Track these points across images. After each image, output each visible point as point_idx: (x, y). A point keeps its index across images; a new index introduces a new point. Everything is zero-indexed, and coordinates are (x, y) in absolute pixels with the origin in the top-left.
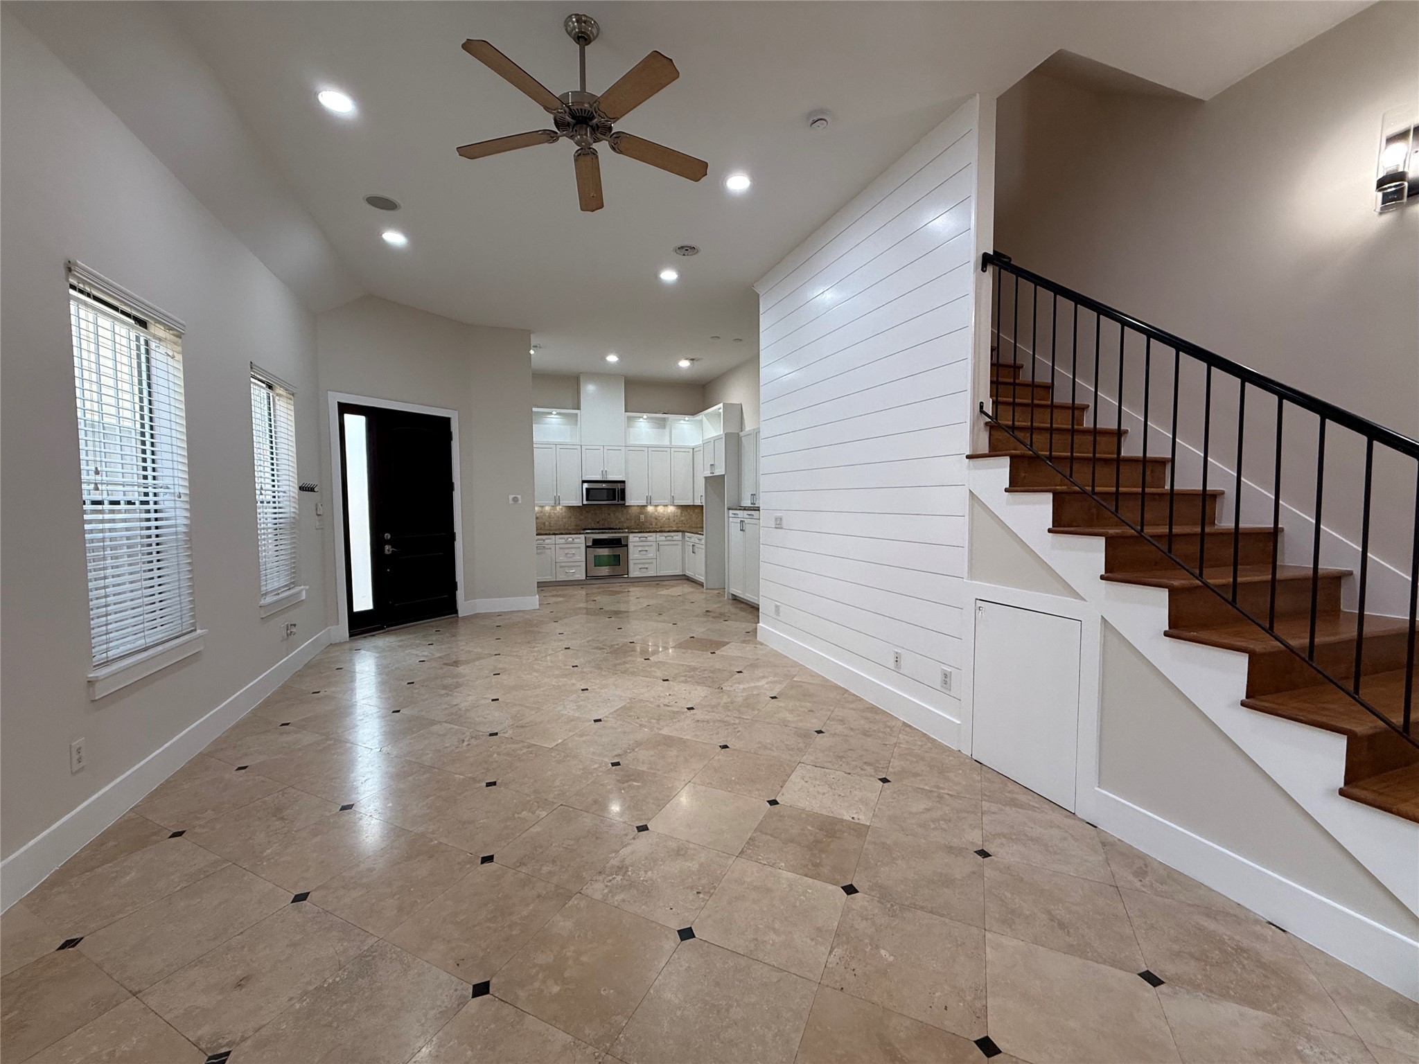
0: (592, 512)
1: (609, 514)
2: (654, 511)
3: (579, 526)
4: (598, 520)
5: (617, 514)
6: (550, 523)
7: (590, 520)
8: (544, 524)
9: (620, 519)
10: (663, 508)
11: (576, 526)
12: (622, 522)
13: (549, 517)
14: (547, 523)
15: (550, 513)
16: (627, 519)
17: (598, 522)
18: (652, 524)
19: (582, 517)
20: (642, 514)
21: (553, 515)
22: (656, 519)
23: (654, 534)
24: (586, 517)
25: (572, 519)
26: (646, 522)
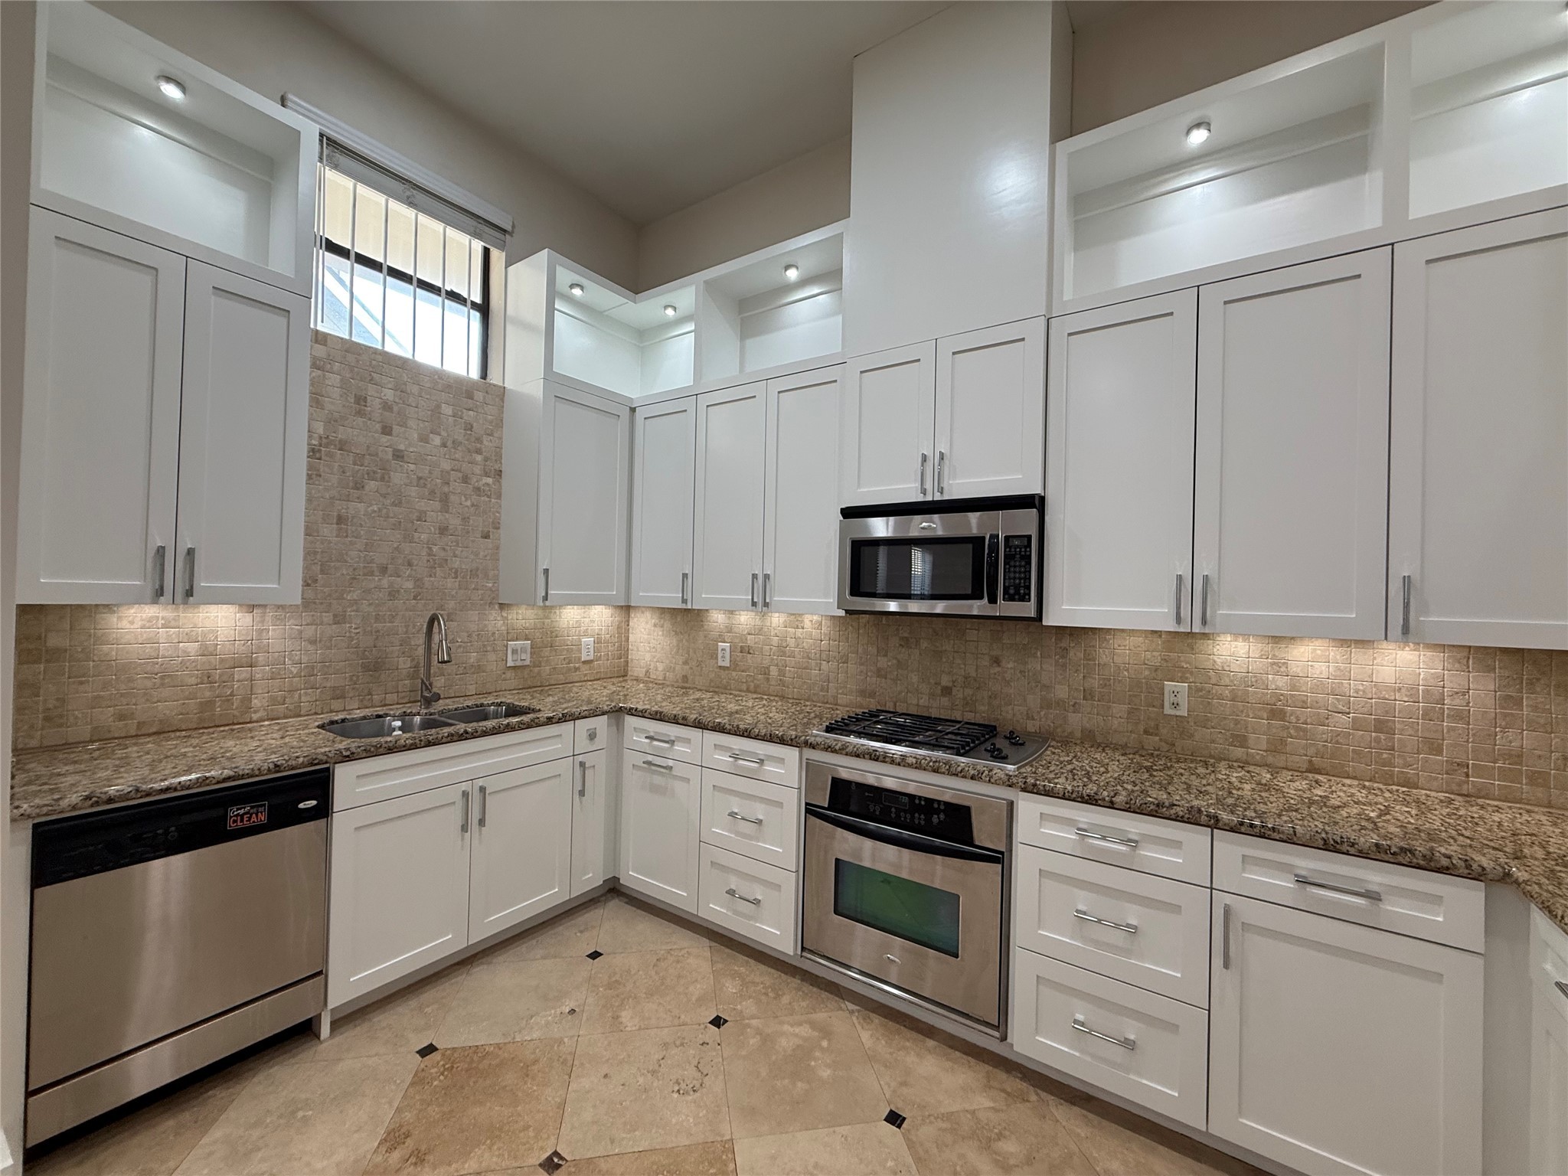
0: (924, 644)
1: (997, 661)
2: (1258, 665)
3: (872, 695)
4: (945, 681)
5: (1034, 665)
6: (782, 673)
7: (915, 678)
8: (766, 672)
9: (1047, 688)
10: (1335, 653)
11: (862, 693)
12: (1060, 703)
13: (782, 649)
14: (774, 671)
15: (784, 639)
16: (1088, 695)
17: (947, 691)
18: (1241, 741)
19: (883, 662)
20: (1178, 673)
21: (792, 642)
22: (1276, 714)
23: (1196, 838)
24: (900, 665)
25: (852, 667)
26: (1204, 723)
